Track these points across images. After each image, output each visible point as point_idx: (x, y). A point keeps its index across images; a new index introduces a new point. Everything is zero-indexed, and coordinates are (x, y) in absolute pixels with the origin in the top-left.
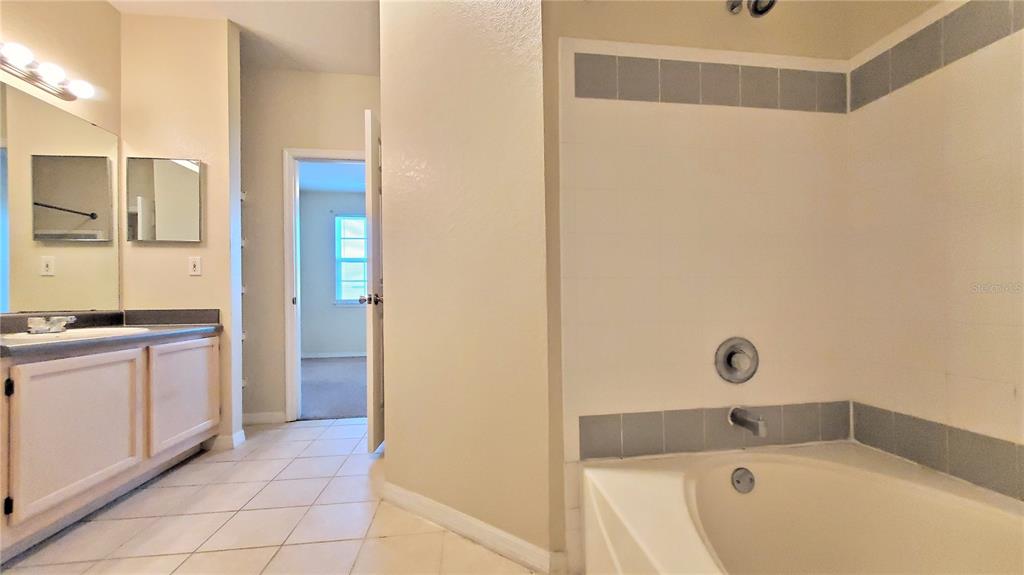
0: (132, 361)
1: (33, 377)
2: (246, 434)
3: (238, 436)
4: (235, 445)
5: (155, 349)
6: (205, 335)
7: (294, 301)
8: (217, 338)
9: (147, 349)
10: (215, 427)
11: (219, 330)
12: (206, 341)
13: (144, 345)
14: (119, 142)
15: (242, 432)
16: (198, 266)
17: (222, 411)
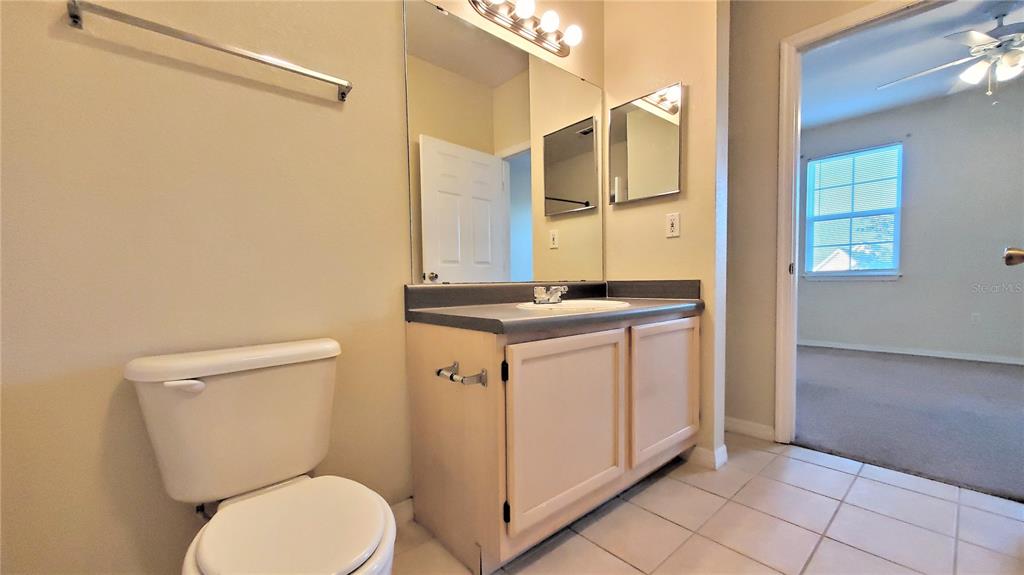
0: (615, 345)
1: (524, 361)
2: (728, 451)
3: (720, 454)
4: (717, 465)
5: (638, 329)
6: (686, 314)
7: (791, 269)
8: (696, 319)
9: (629, 330)
10: (693, 436)
11: (700, 308)
12: (686, 322)
13: (626, 324)
14: (603, 93)
15: (724, 448)
16: (676, 226)
17: (701, 416)
